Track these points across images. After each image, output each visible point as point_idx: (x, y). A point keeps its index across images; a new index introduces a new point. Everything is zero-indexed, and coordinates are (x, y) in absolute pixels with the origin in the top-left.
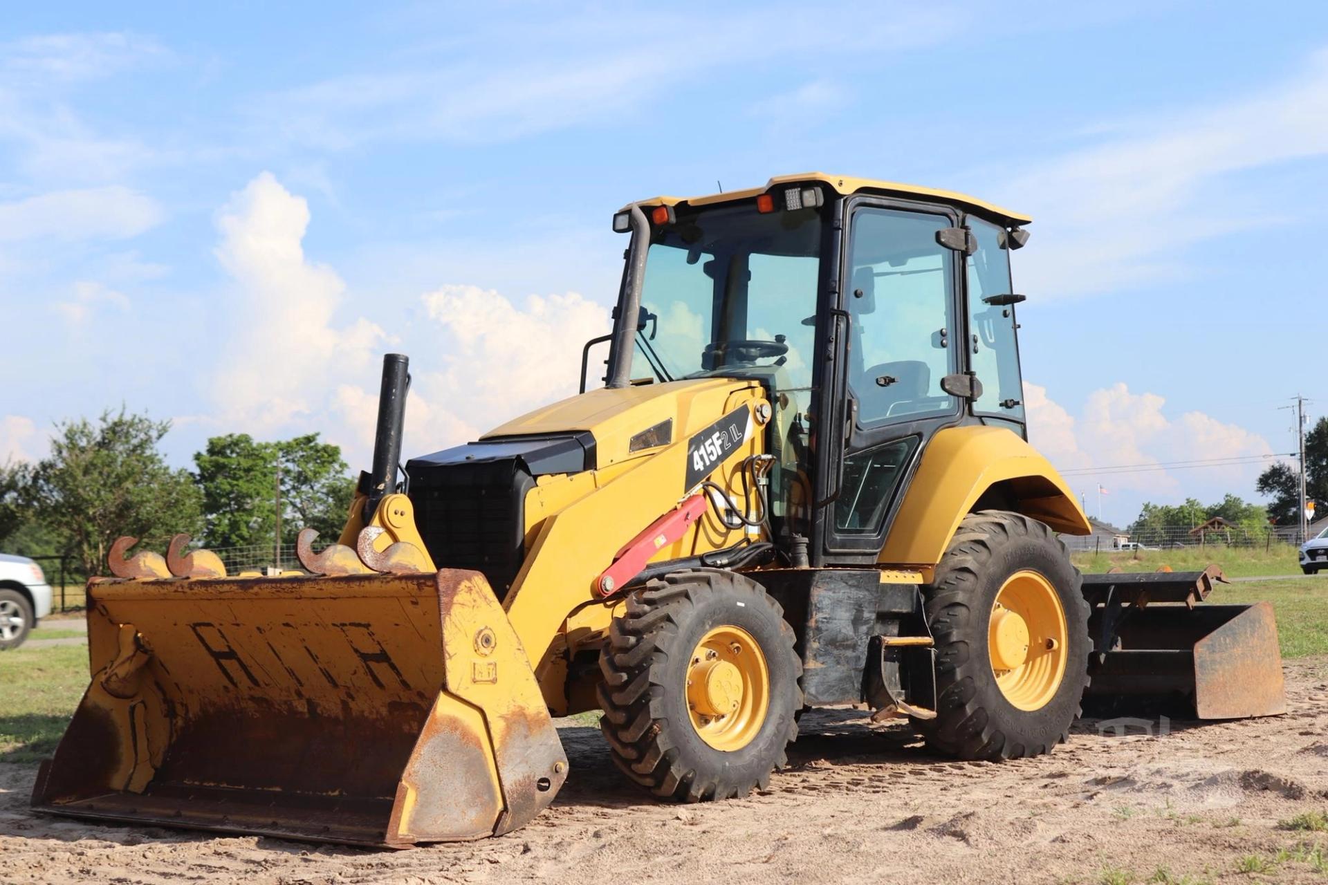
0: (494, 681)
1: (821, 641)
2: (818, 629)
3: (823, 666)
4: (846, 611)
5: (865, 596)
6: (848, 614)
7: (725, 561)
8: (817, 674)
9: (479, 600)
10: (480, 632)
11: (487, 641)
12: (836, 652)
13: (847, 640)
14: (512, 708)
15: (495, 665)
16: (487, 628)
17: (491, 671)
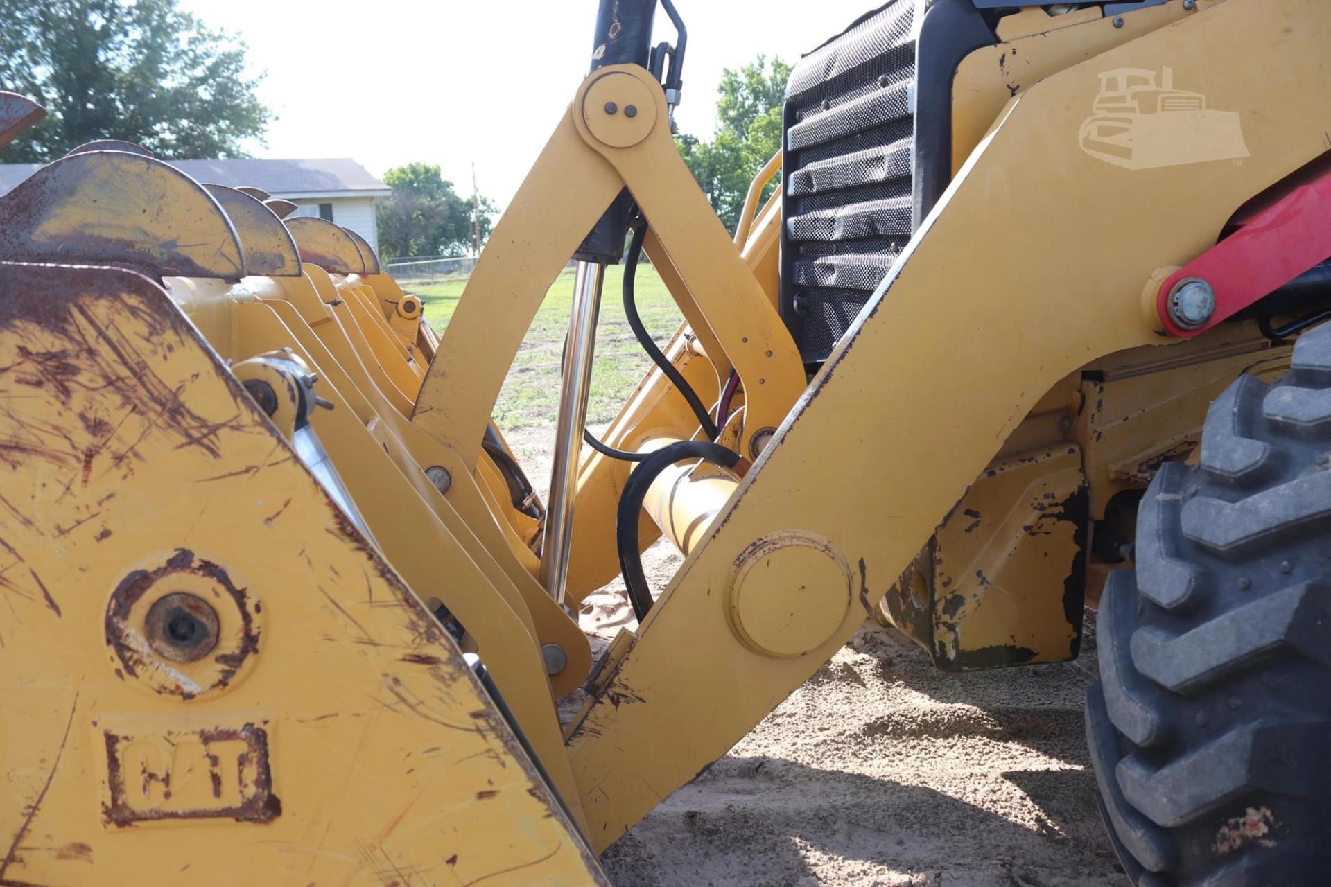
15: (259, 738)
16: (181, 560)
17: (228, 770)
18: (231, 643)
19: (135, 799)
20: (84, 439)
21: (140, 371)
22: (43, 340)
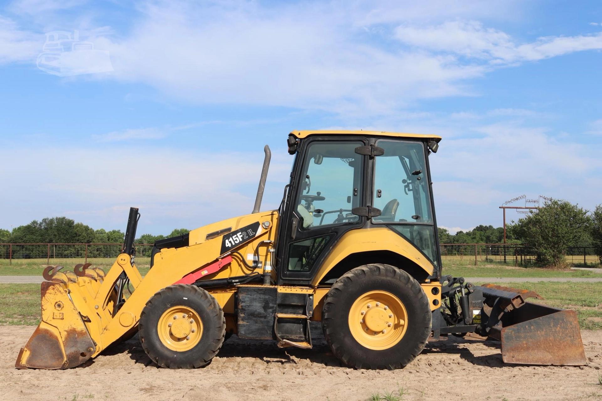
0: (63, 319)
1: (245, 314)
2: (242, 309)
3: (248, 324)
4: (259, 303)
5: (269, 298)
6: (260, 304)
7: (237, 281)
8: (245, 326)
9: (57, 292)
10: (57, 302)
11: (59, 306)
12: (254, 318)
13: (261, 314)
14: (70, 328)
15: (63, 314)
16: (60, 301)
17: (61, 316)
18: (62, 307)
19: (55, 317)
20: (55, 293)
21: (58, 289)
22: (53, 287)
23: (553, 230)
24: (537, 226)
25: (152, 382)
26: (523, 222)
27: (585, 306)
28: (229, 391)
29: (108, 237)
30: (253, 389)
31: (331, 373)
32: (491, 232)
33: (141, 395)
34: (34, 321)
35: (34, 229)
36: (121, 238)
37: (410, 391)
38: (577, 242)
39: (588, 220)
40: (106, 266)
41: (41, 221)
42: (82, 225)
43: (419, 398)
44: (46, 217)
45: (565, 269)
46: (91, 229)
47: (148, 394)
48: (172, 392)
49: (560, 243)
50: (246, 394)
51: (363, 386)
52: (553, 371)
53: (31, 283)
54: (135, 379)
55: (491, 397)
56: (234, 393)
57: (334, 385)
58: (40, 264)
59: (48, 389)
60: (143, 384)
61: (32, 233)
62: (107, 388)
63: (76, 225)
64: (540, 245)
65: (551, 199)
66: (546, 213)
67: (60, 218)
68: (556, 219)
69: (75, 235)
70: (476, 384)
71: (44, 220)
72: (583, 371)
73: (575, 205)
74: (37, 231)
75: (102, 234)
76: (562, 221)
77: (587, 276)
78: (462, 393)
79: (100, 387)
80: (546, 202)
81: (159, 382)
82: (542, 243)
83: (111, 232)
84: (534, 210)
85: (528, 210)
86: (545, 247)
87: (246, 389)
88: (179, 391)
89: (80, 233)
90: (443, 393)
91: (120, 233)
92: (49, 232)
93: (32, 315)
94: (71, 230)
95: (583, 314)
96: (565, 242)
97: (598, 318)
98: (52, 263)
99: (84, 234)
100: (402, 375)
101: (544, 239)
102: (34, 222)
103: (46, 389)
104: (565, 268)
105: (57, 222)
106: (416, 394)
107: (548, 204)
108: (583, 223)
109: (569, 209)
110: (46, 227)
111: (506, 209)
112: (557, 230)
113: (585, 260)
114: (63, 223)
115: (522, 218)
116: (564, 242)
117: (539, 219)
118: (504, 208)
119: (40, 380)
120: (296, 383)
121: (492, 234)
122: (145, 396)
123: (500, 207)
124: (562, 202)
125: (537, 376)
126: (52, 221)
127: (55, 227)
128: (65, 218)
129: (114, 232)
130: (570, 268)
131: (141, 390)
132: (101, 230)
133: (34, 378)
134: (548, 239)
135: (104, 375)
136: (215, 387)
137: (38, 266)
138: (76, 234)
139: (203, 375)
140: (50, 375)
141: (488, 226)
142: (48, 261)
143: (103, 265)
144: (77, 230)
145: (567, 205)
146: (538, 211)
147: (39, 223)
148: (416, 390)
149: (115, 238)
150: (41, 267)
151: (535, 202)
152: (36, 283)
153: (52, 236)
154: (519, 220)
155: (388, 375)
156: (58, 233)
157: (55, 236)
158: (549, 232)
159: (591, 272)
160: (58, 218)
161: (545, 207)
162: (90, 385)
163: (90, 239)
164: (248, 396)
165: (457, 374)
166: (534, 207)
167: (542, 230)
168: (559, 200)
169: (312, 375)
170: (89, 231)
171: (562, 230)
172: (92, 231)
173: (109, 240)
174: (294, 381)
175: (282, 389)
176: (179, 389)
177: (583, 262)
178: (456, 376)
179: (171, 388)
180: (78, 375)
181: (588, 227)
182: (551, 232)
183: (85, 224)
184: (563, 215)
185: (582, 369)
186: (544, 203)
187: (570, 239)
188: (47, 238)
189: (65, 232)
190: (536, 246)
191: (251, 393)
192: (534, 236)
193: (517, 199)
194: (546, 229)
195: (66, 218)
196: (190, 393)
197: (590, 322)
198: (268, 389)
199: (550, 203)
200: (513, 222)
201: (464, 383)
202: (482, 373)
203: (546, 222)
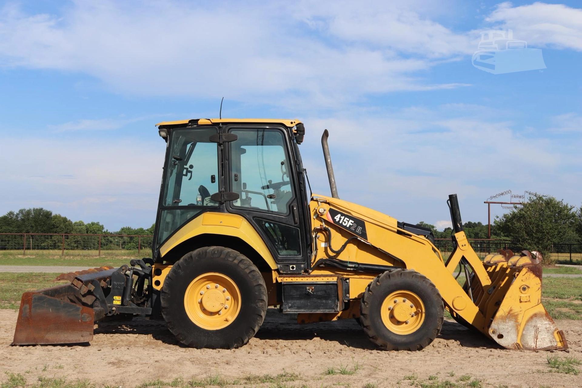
23: (538, 226)
24: (522, 222)
25: (120, 357)
26: (507, 218)
27: (557, 298)
28: (193, 364)
29: (86, 230)
30: (216, 363)
31: (294, 353)
32: (479, 228)
33: (109, 367)
34: (8, 305)
35: (10, 220)
36: (100, 231)
37: (365, 367)
38: (562, 239)
39: (573, 216)
40: (83, 257)
41: (18, 212)
42: (60, 216)
43: (371, 372)
44: (22, 208)
45: (550, 266)
46: (70, 221)
47: (116, 367)
48: (138, 365)
49: (544, 239)
50: (208, 367)
51: (322, 363)
52: (509, 353)
53: (6, 272)
54: (104, 355)
55: (440, 372)
56: (197, 366)
57: (295, 362)
58: (16, 255)
59: (20, 361)
60: (111, 359)
61: (9, 225)
62: (76, 361)
63: (54, 216)
64: (524, 240)
65: (536, 194)
66: (530, 209)
67: (37, 209)
68: (540, 214)
69: (53, 227)
70: (432, 362)
71: (21, 211)
72: (537, 354)
73: (560, 200)
74: (13, 222)
75: (81, 226)
76: (547, 216)
77: (571, 272)
78: (415, 370)
79: (70, 360)
80: (530, 198)
81: (127, 357)
82: (527, 239)
83: (90, 225)
84: (518, 206)
85: (512, 205)
86: (529, 243)
87: (210, 363)
88: (145, 365)
89: (58, 225)
90: (397, 369)
91: (99, 225)
92: (26, 223)
93: (7, 299)
94: (48, 222)
95: (553, 305)
96: (550, 238)
97: (566, 308)
98: (28, 253)
99: (62, 225)
100: (363, 355)
101: (528, 235)
102: (11, 213)
103: (18, 361)
104: (549, 264)
105: (34, 213)
106: (370, 369)
107: (532, 199)
108: (568, 219)
109: (555, 204)
110: (23, 218)
111: (491, 204)
112: (542, 226)
113: (571, 257)
114: (40, 214)
115: (507, 214)
116: (548, 238)
117: (524, 215)
118: (489, 203)
119: (13, 355)
120: (259, 360)
121: (480, 231)
122: (112, 368)
123: (485, 202)
124: (547, 198)
125: (492, 357)
126: (29, 212)
127: (31, 218)
128: (42, 209)
129: (93, 224)
130: (554, 265)
131: (110, 363)
132: (79, 222)
133: (7, 353)
134: (532, 234)
135: (75, 351)
136: (180, 361)
137: (14, 256)
138: (54, 225)
139: (170, 353)
140: (23, 350)
141: (477, 223)
142: (24, 252)
143: (81, 256)
144: (54, 221)
145: (552, 201)
146: (522, 206)
147: (15, 213)
148: (371, 366)
149: (94, 230)
150: (17, 257)
151: (520, 197)
152: (11, 272)
153: (29, 228)
154: (504, 215)
155: (349, 355)
156: (35, 225)
157: (32, 228)
158: (533, 228)
159: (575, 269)
160: (35, 209)
161: (529, 202)
162: (60, 359)
163: (68, 231)
164: (210, 368)
165: (415, 355)
166: (518, 202)
167: (526, 226)
168: (544, 195)
169: (276, 355)
170: (67, 223)
171: (547, 226)
172: (70, 223)
173: (87, 232)
174: (257, 359)
175: (244, 364)
176: (145, 363)
177: (568, 259)
178: (415, 356)
179: (138, 362)
180: (50, 351)
181: (574, 223)
182: (535, 228)
183: (63, 215)
184: (547, 210)
185: (537, 352)
186: (529, 198)
187: (555, 235)
188: (23, 229)
189: (43, 224)
190: (520, 241)
191: (213, 366)
192: (518, 231)
193: (502, 194)
194: (530, 225)
195: (44, 209)
196: (155, 365)
197: (557, 312)
198: (231, 364)
199: (535, 198)
200: (497, 217)
201: (420, 362)
202: (440, 355)
203: (530, 218)
